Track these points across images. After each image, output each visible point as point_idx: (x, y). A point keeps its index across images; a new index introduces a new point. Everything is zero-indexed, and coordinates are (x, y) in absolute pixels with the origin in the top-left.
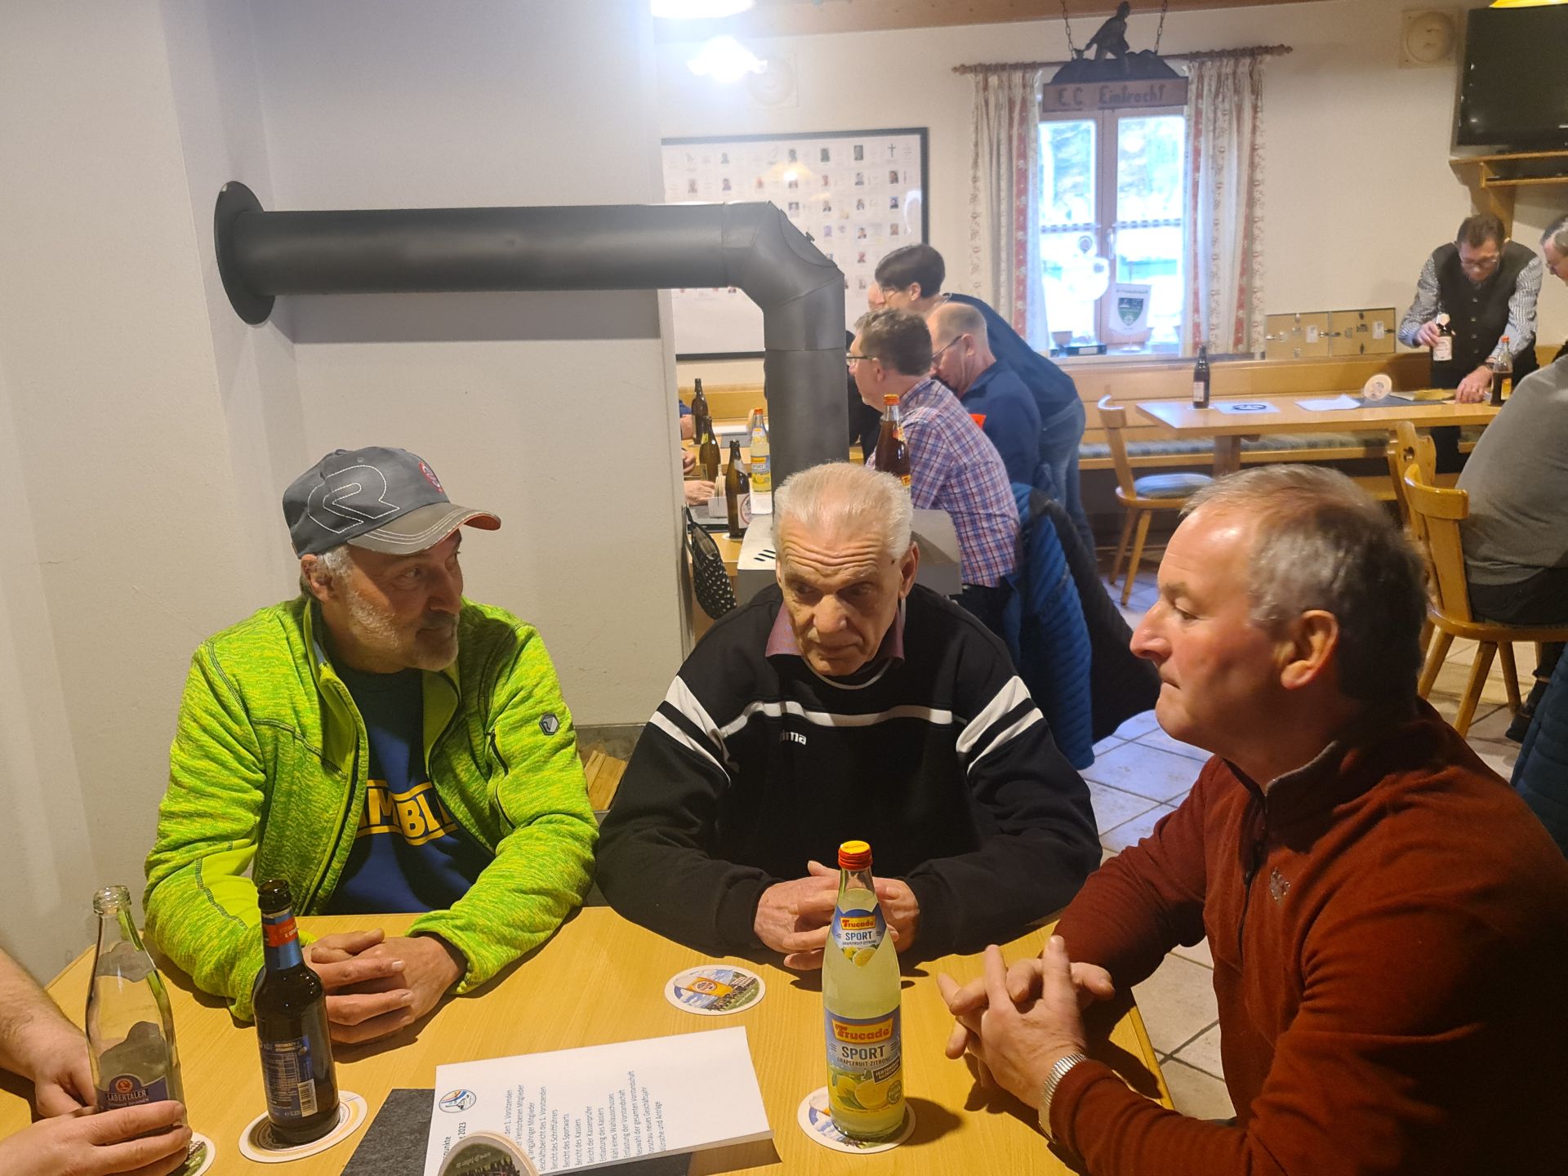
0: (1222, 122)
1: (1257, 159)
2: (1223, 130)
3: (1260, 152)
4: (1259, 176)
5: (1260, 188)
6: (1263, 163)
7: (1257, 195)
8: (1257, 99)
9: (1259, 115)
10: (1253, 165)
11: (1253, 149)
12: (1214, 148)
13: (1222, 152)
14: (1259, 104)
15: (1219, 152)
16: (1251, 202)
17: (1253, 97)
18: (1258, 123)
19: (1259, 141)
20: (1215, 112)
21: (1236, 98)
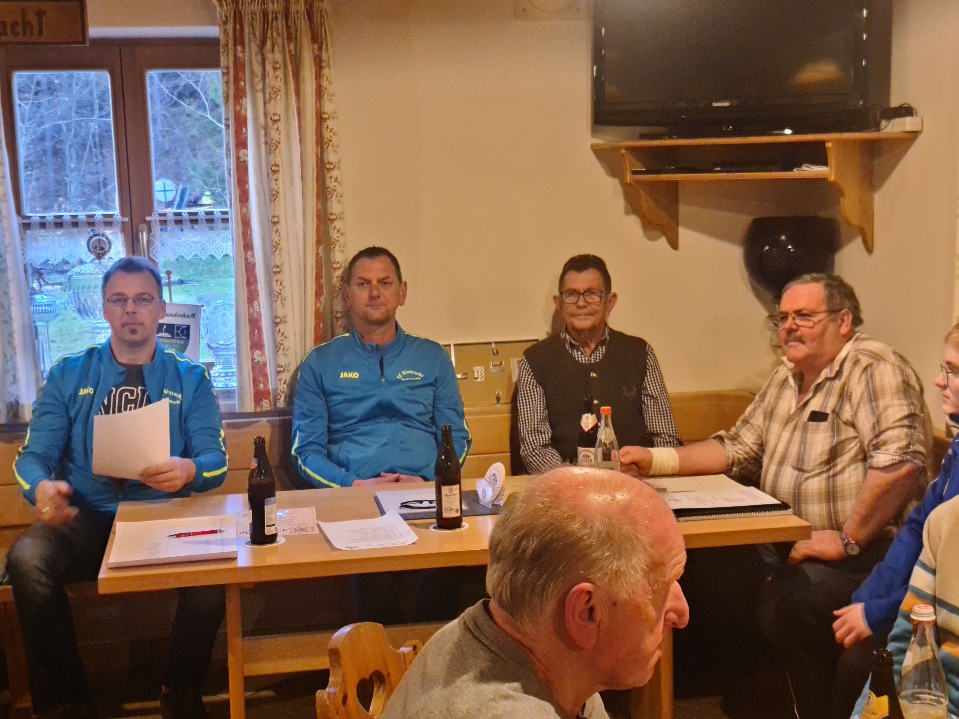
0: (275, 80)
1: (327, 134)
2: (276, 92)
3: (330, 123)
4: (331, 157)
5: (335, 173)
6: (335, 140)
7: (330, 184)
8: (320, 49)
9: (326, 72)
10: (320, 141)
11: (320, 118)
12: (265, 114)
13: (275, 121)
14: (324, 57)
15: (270, 122)
16: (323, 194)
17: (316, 46)
18: (325, 83)
19: (328, 107)
20: (263, 64)
21: (292, 47)
